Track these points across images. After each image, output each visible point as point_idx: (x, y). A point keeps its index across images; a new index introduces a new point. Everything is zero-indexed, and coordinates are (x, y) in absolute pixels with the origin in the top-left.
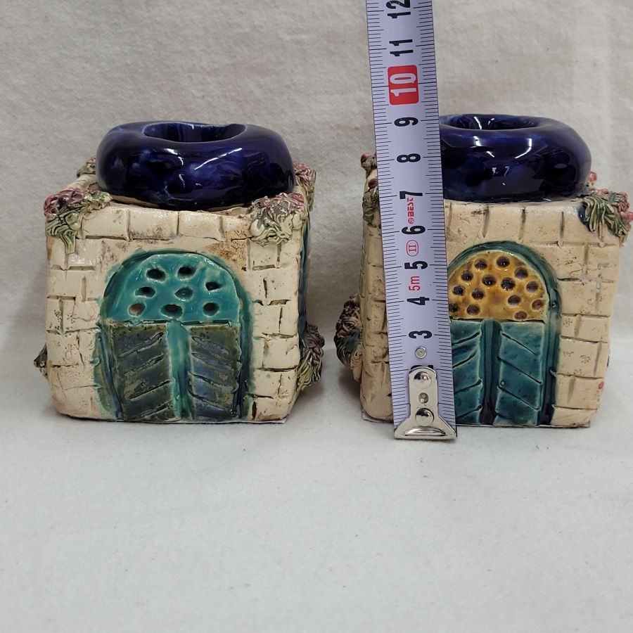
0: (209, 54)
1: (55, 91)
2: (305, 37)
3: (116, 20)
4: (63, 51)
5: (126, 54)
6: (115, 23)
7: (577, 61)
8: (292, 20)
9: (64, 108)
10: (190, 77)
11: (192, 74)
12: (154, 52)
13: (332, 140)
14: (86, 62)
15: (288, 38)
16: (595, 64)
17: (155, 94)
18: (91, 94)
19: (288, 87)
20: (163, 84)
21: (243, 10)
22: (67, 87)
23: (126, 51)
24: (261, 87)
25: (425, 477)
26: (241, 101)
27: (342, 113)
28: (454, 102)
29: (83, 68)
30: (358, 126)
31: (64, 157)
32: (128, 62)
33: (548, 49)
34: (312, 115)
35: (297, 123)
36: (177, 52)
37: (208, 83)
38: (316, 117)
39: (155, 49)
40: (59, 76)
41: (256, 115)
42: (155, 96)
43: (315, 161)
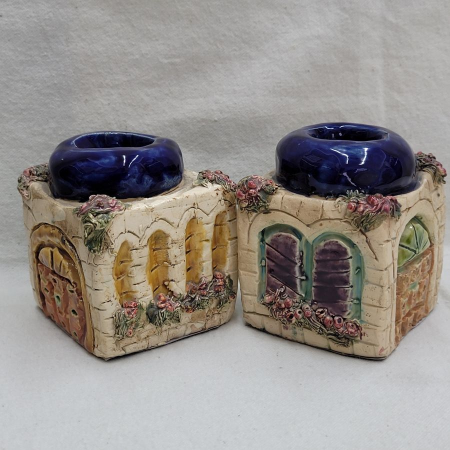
0: (112, 74)
1: (6, 105)
2: (177, 60)
3: (45, 54)
4: (9, 77)
5: (53, 76)
6: (45, 56)
7: (361, 69)
8: (168, 49)
9: (12, 116)
10: (99, 91)
11: (100, 89)
12: (73, 74)
13: (199, 130)
14: (26, 84)
15: (166, 61)
16: (373, 70)
17: (76, 103)
18: (31, 105)
19: (167, 95)
20: (80, 97)
21: (133, 43)
22: (14, 101)
23: (54, 75)
24: (148, 95)
25: (280, 368)
26: (135, 106)
27: (205, 110)
28: (281, 99)
29: (25, 88)
30: (216, 119)
31: (14, 150)
32: (55, 82)
33: (342, 61)
34: (184, 113)
35: (174, 119)
36: (89, 74)
37: (112, 94)
38: (187, 114)
39: (74, 72)
40: (8, 94)
41: (146, 115)
42: (75, 105)
43: (187, 144)
